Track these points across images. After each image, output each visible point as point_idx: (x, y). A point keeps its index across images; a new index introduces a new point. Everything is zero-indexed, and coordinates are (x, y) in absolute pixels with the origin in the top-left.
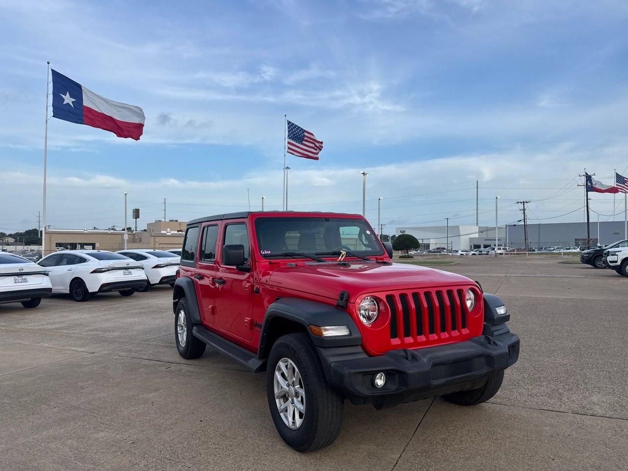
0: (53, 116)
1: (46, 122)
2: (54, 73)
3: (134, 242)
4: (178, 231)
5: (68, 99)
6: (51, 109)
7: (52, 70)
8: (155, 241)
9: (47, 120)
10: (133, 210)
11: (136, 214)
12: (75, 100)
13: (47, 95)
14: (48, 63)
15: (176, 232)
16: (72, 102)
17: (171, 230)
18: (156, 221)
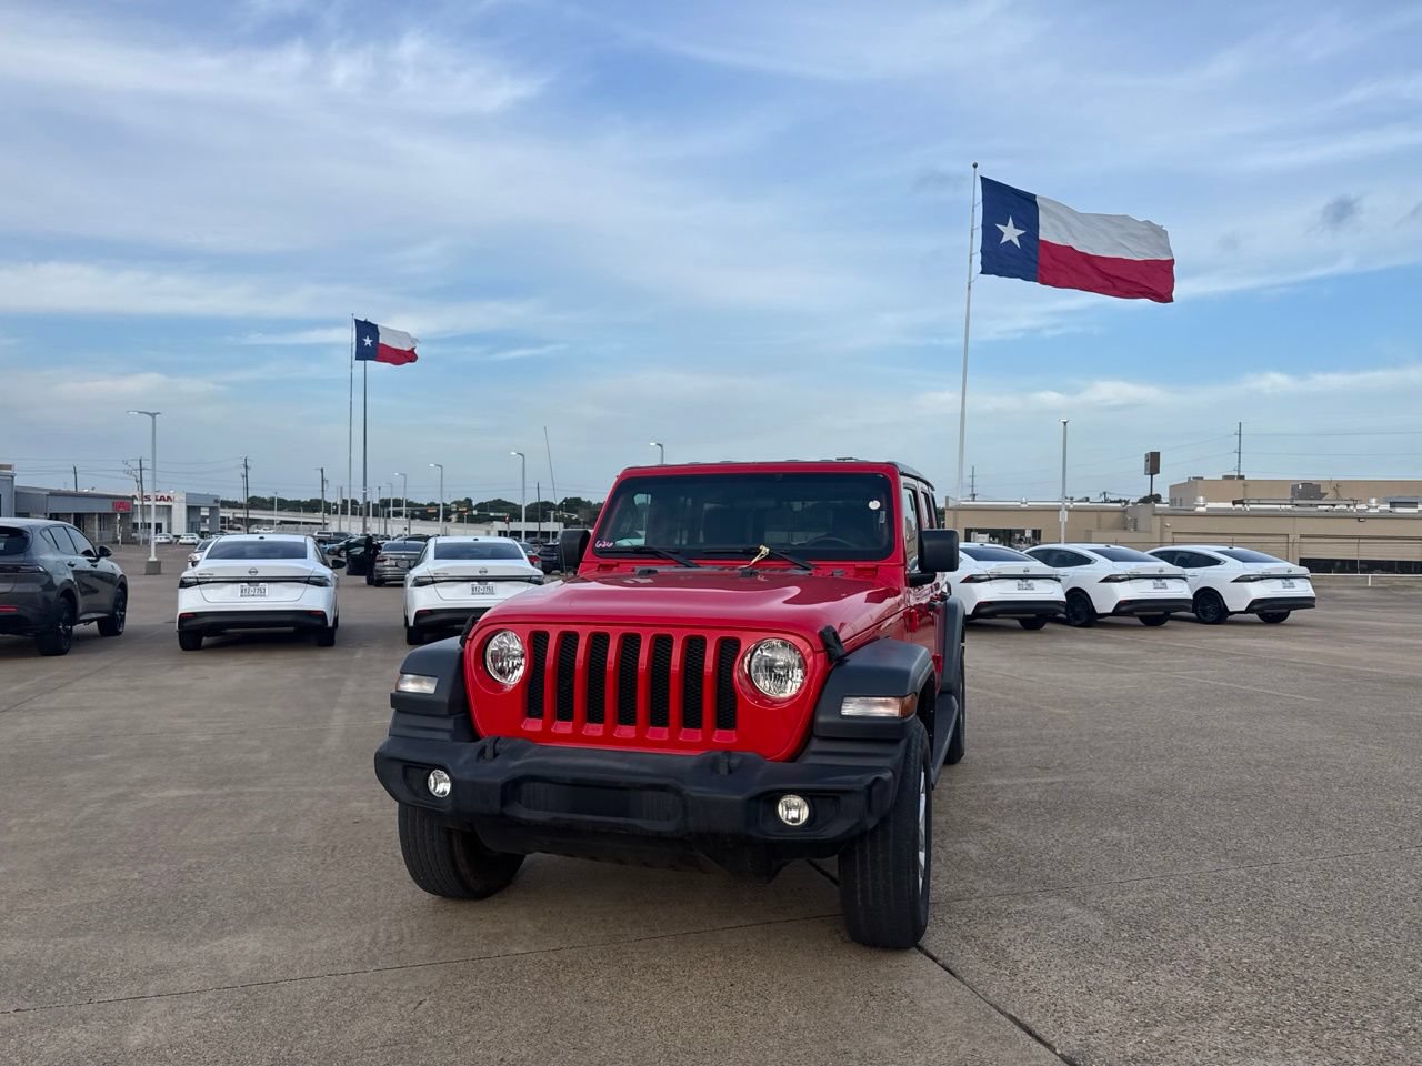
0: (982, 273)
1: (969, 288)
2: (987, 184)
3: (1125, 529)
4: (1234, 503)
5: (1010, 233)
6: (978, 258)
7: (982, 178)
8: (1163, 527)
9: (969, 284)
10: (1147, 455)
11: (1153, 463)
12: (1022, 232)
13: (972, 230)
14: (975, 166)
15: (1230, 505)
16: (1019, 237)
17: (1207, 500)
18: (1189, 479)
